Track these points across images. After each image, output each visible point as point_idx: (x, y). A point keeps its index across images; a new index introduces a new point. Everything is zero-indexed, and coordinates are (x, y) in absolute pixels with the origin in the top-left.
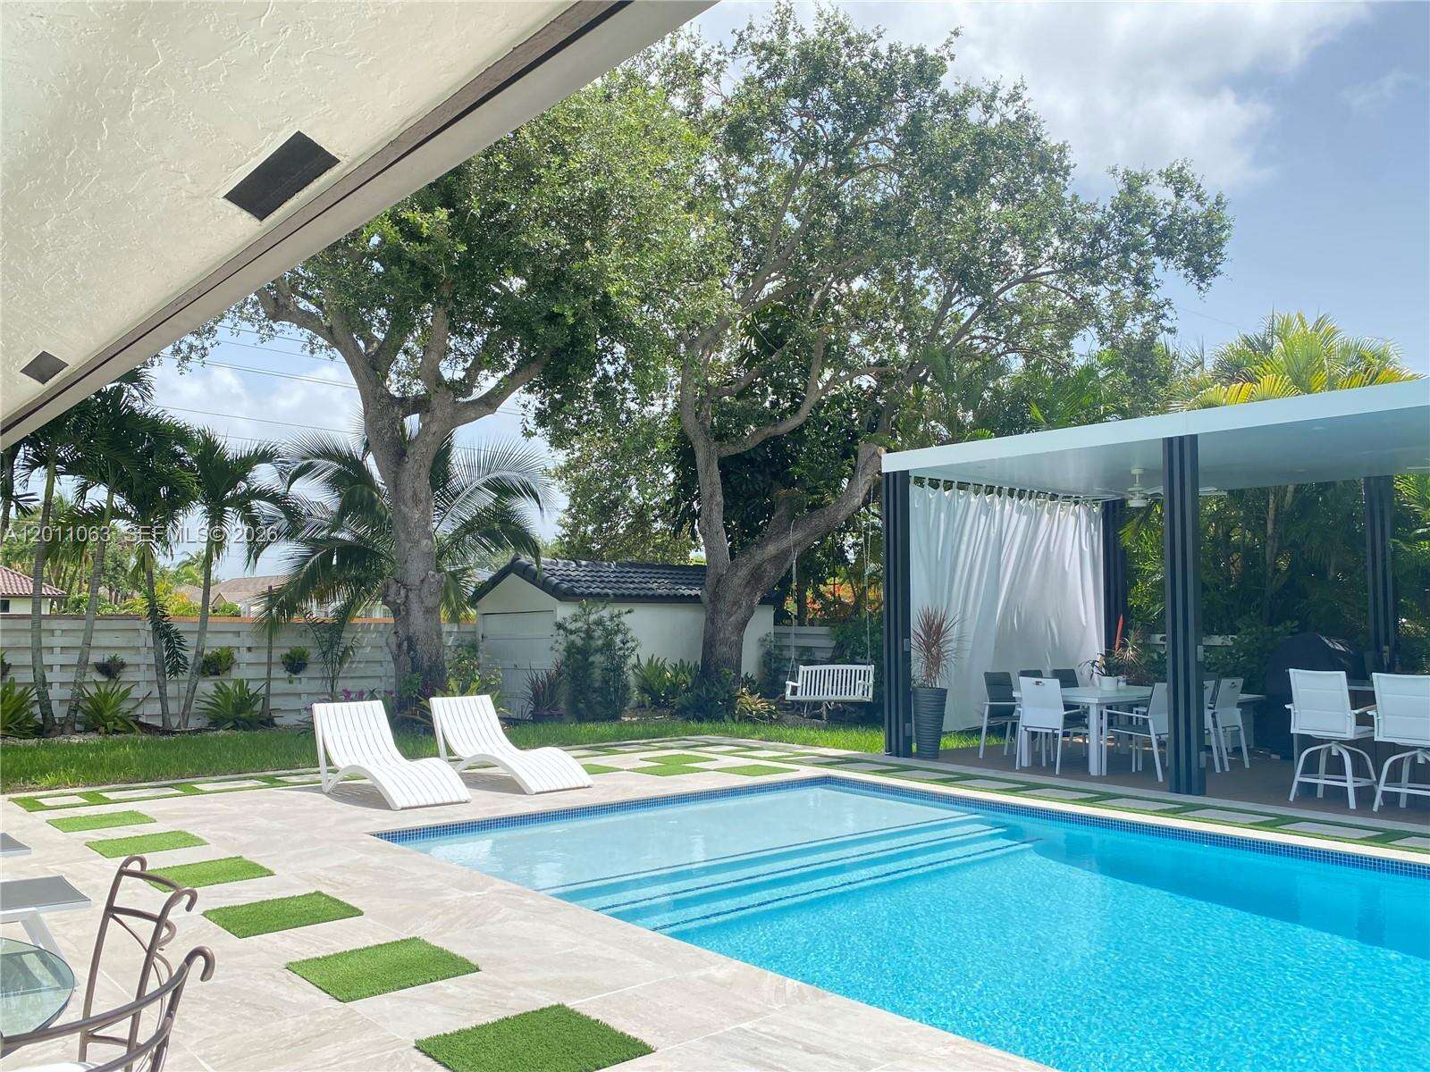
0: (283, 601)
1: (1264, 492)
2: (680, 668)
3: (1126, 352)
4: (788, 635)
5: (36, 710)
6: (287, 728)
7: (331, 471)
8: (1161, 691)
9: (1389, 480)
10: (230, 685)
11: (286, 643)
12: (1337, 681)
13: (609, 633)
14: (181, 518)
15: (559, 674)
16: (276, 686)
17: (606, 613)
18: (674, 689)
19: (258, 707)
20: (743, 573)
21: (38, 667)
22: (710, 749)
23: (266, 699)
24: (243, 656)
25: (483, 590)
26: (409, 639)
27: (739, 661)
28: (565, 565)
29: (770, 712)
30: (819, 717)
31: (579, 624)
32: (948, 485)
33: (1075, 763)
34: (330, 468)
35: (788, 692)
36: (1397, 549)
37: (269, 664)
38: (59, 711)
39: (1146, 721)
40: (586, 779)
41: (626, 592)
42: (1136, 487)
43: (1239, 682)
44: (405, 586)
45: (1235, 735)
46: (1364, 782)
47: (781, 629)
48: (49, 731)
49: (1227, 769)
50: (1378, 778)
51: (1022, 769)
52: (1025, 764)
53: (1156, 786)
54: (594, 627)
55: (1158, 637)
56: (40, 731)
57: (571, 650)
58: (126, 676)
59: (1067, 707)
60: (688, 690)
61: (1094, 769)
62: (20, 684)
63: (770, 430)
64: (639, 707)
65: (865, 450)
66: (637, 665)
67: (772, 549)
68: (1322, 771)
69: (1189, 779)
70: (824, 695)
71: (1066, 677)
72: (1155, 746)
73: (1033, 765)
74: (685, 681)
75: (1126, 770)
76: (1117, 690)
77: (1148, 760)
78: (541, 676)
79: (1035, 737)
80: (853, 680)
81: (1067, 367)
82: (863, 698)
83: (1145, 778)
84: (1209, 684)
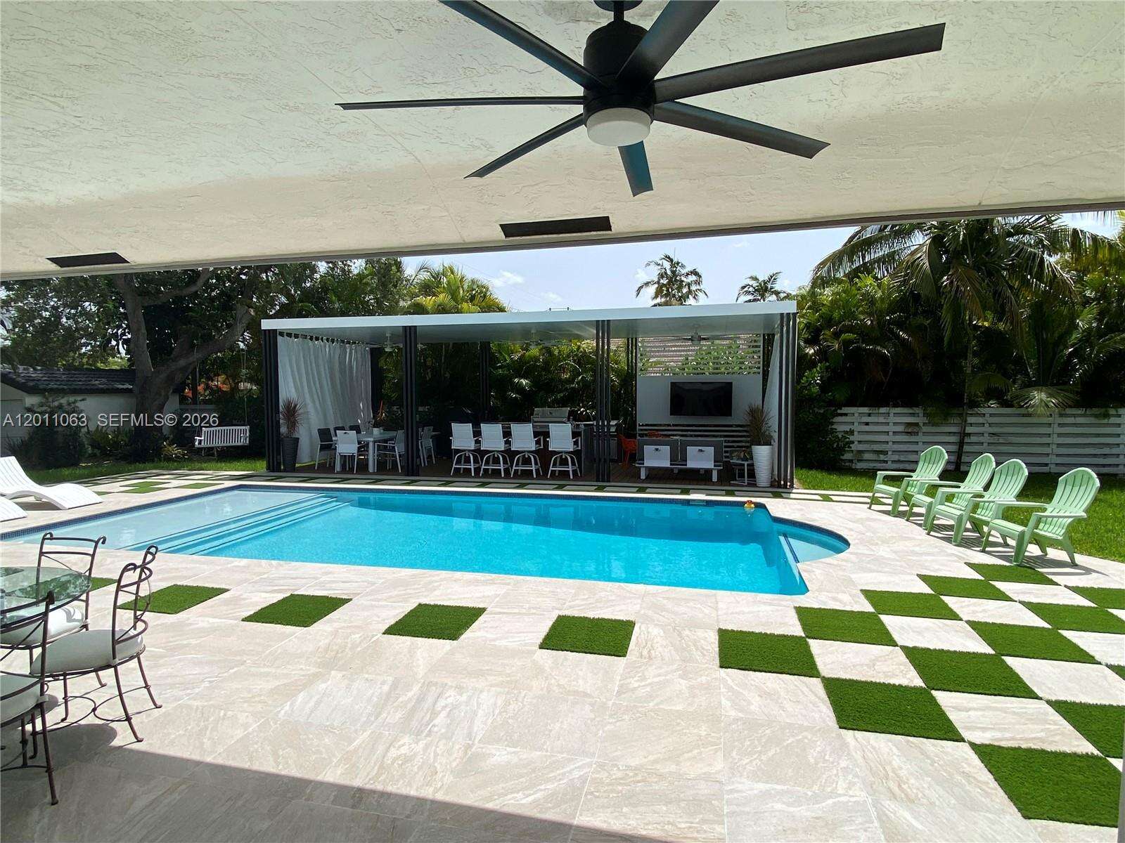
1: (441, 345)
2: (118, 433)
3: (379, 272)
4: (187, 410)
8: (400, 434)
9: (489, 343)
12: (468, 428)
15: (31, 438)
17: (64, 401)
18: (115, 444)
20: (163, 376)
22: (160, 477)
28: (24, 369)
29: (184, 455)
30: (213, 455)
31: (44, 408)
32: (296, 336)
33: (363, 468)
35: (197, 443)
36: (491, 372)
39: (394, 447)
40: (97, 499)
41: (77, 387)
42: (388, 342)
43: (432, 428)
45: (429, 450)
46: (477, 466)
47: (183, 407)
49: (426, 464)
50: (482, 463)
51: (338, 473)
52: (339, 470)
53: (399, 474)
54: (55, 410)
55: (395, 407)
59: (359, 442)
60: (126, 445)
61: (371, 470)
63: (177, 292)
64: (93, 456)
65: (240, 310)
66: (88, 432)
67: (182, 362)
68: (462, 462)
69: (412, 470)
70: (218, 443)
71: (357, 429)
72: (398, 457)
73: (344, 470)
74: (123, 440)
75: (386, 469)
76: (381, 434)
77: (395, 463)
78: (18, 442)
79: (344, 457)
80: (240, 435)
81: (349, 271)
82: (242, 444)
83: (394, 471)
84: (420, 430)
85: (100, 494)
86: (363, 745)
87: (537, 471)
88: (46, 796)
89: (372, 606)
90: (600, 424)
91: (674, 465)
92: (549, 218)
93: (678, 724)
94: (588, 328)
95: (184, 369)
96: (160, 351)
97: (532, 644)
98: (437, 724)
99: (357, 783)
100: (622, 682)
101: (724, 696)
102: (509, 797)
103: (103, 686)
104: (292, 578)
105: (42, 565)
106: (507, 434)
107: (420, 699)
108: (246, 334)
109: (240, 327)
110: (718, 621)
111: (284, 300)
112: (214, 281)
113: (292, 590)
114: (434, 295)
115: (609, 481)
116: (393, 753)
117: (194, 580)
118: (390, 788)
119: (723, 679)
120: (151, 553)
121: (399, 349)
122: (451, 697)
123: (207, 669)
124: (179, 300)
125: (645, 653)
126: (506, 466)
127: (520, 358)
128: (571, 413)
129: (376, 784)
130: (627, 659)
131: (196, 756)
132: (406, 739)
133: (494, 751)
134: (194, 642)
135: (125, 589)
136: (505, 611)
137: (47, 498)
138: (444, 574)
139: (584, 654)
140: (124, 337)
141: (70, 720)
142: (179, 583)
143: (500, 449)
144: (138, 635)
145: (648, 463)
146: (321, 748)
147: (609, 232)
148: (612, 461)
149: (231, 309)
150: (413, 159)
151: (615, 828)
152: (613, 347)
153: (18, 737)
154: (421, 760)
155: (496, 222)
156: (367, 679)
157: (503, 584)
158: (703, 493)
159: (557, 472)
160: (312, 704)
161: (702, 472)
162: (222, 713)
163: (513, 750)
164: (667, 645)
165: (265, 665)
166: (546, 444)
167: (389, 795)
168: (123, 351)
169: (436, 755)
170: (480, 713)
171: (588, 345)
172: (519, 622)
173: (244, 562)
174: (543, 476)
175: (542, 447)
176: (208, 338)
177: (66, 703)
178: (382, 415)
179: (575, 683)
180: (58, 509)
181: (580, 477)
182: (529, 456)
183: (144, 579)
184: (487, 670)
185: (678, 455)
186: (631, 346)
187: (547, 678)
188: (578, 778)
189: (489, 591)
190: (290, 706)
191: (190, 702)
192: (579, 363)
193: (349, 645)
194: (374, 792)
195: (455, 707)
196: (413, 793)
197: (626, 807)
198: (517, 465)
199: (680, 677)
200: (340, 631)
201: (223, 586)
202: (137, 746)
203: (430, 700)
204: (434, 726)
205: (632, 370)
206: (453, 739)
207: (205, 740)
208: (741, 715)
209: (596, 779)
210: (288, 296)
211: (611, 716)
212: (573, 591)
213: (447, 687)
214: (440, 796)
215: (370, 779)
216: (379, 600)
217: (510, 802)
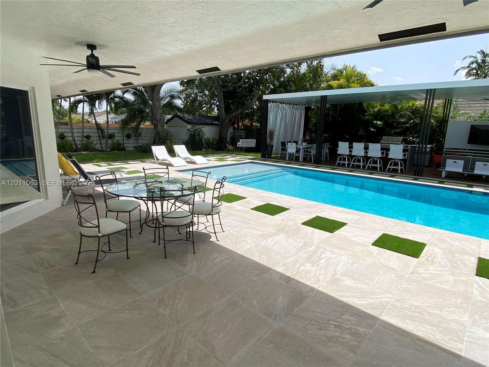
0: (125, 123)
1: (338, 104)
2: (213, 140)
3: (313, 70)
4: (235, 132)
5: (74, 146)
6: (129, 151)
7: (133, 91)
8: (314, 145)
9: (362, 103)
10: (115, 141)
11: (126, 132)
12: (347, 144)
13: (199, 132)
14: (102, 103)
15: (189, 140)
16: (125, 142)
17: (198, 127)
18: (213, 144)
19: (122, 146)
20: (228, 119)
21: (73, 137)
22: (226, 156)
23: (123, 145)
24: (117, 135)
25: (169, 121)
26: (158, 132)
27: (227, 138)
28: (187, 116)
29: (234, 149)
30: (243, 150)
31: (192, 130)
32: (276, 102)
33: (297, 159)
34: (133, 90)
35: (238, 145)
36: (362, 117)
37: (123, 136)
38: (79, 146)
39: (311, 152)
40: (207, 162)
41: (202, 122)
42: (313, 104)
43: (329, 144)
44: (156, 120)
45: (327, 154)
46: (349, 162)
47: (234, 131)
48: (78, 151)
49: (325, 160)
50: (352, 161)
52: (287, 159)
53: (312, 163)
54: (196, 130)
55: (313, 134)
56: (76, 151)
57: (191, 135)
58: (91, 139)
59: (297, 148)
60: (216, 144)
61: (300, 160)
62: (69, 140)
63: (234, 85)
64: (206, 148)
65: (256, 92)
66: (205, 139)
67: (235, 114)
68: (342, 160)
69: (318, 162)
70: (245, 146)
71: (296, 143)
72: (312, 156)
73: (289, 159)
74: (215, 142)
75: (307, 160)
76: (306, 145)
77: (311, 158)
78: (185, 141)
79: (290, 154)
80: (252, 143)
81: (300, 72)
82: (253, 146)
83: (310, 161)
84: (324, 144)
85: (208, 160)
86: (291, 262)
87: (380, 167)
88: (192, 251)
89: (297, 213)
90: (421, 146)
91: (465, 171)
92: (408, 27)
93: (444, 294)
94: (422, 94)
95: (235, 116)
96: (228, 109)
97: (369, 243)
98: (321, 262)
99: (288, 274)
100: (414, 269)
101: (476, 289)
102: (351, 299)
103: (208, 222)
104: (269, 198)
105: (193, 179)
106: (366, 148)
107: (315, 252)
108: (257, 102)
109: (255, 99)
110: (479, 253)
111: (272, 87)
112: (247, 80)
113: (267, 201)
114: (338, 80)
115: (421, 176)
116: (302, 268)
117: (236, 193)
118: (300, 280)
119: (477, 281)
120: (224, 179)
121: (318, 107)
122: (329, 254)
123: (239, 223)
124: (235, 88)
125: (430, 259)
126: (364, 164)
127: (378, 111)
128: (403, 140)
129: (295, 277)
130: (419, 260)
131: (234, 250)
132: (308, 265)
133: (345, 280)
134: (235, 213)
135: (216, 189)
136: (356, 226)
137: (194, 160)
138: (329, 206)
139: (395, 253)
140: (217, 104)
141: (199, 230)
142: (231, 193)
143: (362, 156)
144: (219, 206)
145: (447, 169)
146: (276, 259)
147: (444, 32)
148: (426, 166)
149: (253, 91)
150: (337, 7)
151: (401, 326)
152: (435, 105)
153: (185, 231)
154: (314, 274)
155: (376, 34)
156: (294, 239)
157: (356, 215)
158: (482, 188)
159: (391, 169)
160: (273, 242)
161: (484, 177)
162: (243, 239)
163: (354, 282)
164: (444, 258)
165: (257, 226)
166: (387, 154)
167: (300, 282)
168: (216, 110)
169: (320, 274)
170: (341, 264)
171: (420, 103)
172: (363, 232)
173: (252, 189)
174: (383, 170)
175: (384, 156)
176: (244, 104)
177: (198, 224)
178: (307, 137)
179: (389, 263)
180: (196, 164)
181: (403, 173)
182: (376, 160)
183: (221, 188)
184: (346, 248)
185: (469, 165)
186: (447, 104)
187: (374, 258)
188: (385, 301)
189: (350, 217)
190: (266, 241)
191: (233, 233)
192: (413, 114)
193: (288, 226)
194: (294, 279)
195: (329, 258)
196: (309, 284)
197: (408, 320)
198: (370, 163)
199: (449, 274)
200: (285, 220)
201: (245, 196)
202: (217, 242)
203: (319, 253)
204: (320, 263)
205: (446, 118)
206: (328, 270)
207: (237, 246)
208: (485, 300)
209: (394, 304)
210: (274, 85)
211: (406, 281)
212: (393, 224)
213: (327, 250)
214: (320, 289)
215: (293, 275)
216: (300, 211)
217: (351, 301)
